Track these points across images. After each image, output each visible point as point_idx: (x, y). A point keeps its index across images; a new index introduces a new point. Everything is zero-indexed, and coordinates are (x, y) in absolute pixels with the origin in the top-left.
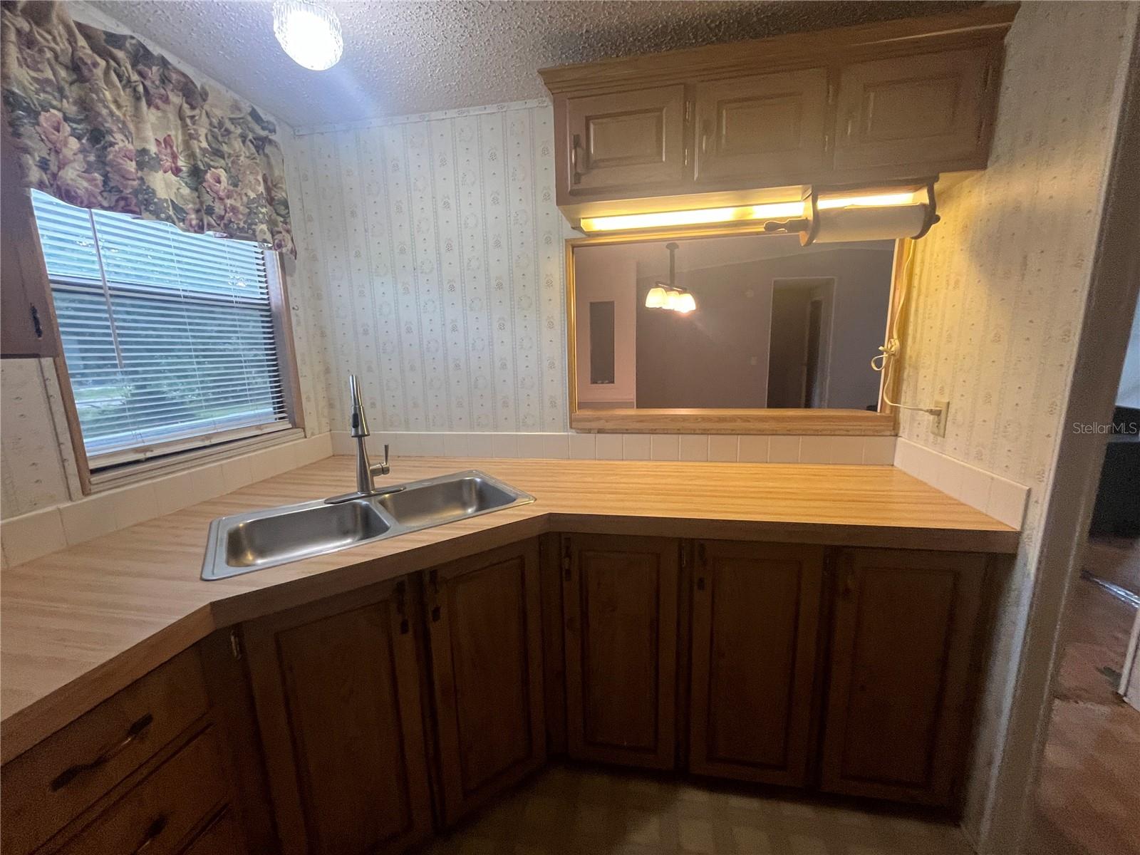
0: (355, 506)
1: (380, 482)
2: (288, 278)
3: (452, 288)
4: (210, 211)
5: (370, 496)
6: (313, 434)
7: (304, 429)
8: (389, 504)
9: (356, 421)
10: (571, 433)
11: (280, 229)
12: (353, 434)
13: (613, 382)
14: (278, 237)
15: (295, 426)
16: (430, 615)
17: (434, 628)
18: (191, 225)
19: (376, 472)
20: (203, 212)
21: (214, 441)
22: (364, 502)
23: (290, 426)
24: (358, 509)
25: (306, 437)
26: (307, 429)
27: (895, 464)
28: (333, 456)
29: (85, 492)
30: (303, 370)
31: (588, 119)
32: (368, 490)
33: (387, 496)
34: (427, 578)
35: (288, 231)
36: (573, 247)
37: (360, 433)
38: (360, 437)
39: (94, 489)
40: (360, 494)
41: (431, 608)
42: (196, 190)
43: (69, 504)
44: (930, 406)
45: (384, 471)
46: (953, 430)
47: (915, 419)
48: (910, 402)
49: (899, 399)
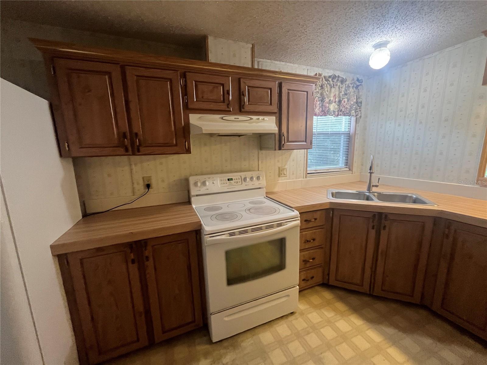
0: (365, 194)
1: (374, 189)
2: (357, 125)
4: (341, 111)
5: (370, 192)
6: (355, 173)
7: (352, 171)
8: (376, 196)
9: (371, 168)
11: (358, 111)
12: (369, 172)
14: (357, 113)
15: (350, 170)
16: (382, 228)
17: (382, 232)
18: (336, 115)
19: (373, 186)
20: (339, 111)
21: (329, 171)
22: (368, 194)
23: (348, 170)
24: (365, 196)
25: (352, 174)
26: (353, 171)
28: (360, 181)
29: (306, 178)
30: (356, 153)
32: (370, 190)
33: (376, 194)
34: (384, 216)
35: (360, 111)
37: (371, 172)
38: (371, 173)
39: (307, 177)
40: (367, 191)
41: (382, 226)
42: (339, 106)
43: (303, 179)
45: (376, 186)
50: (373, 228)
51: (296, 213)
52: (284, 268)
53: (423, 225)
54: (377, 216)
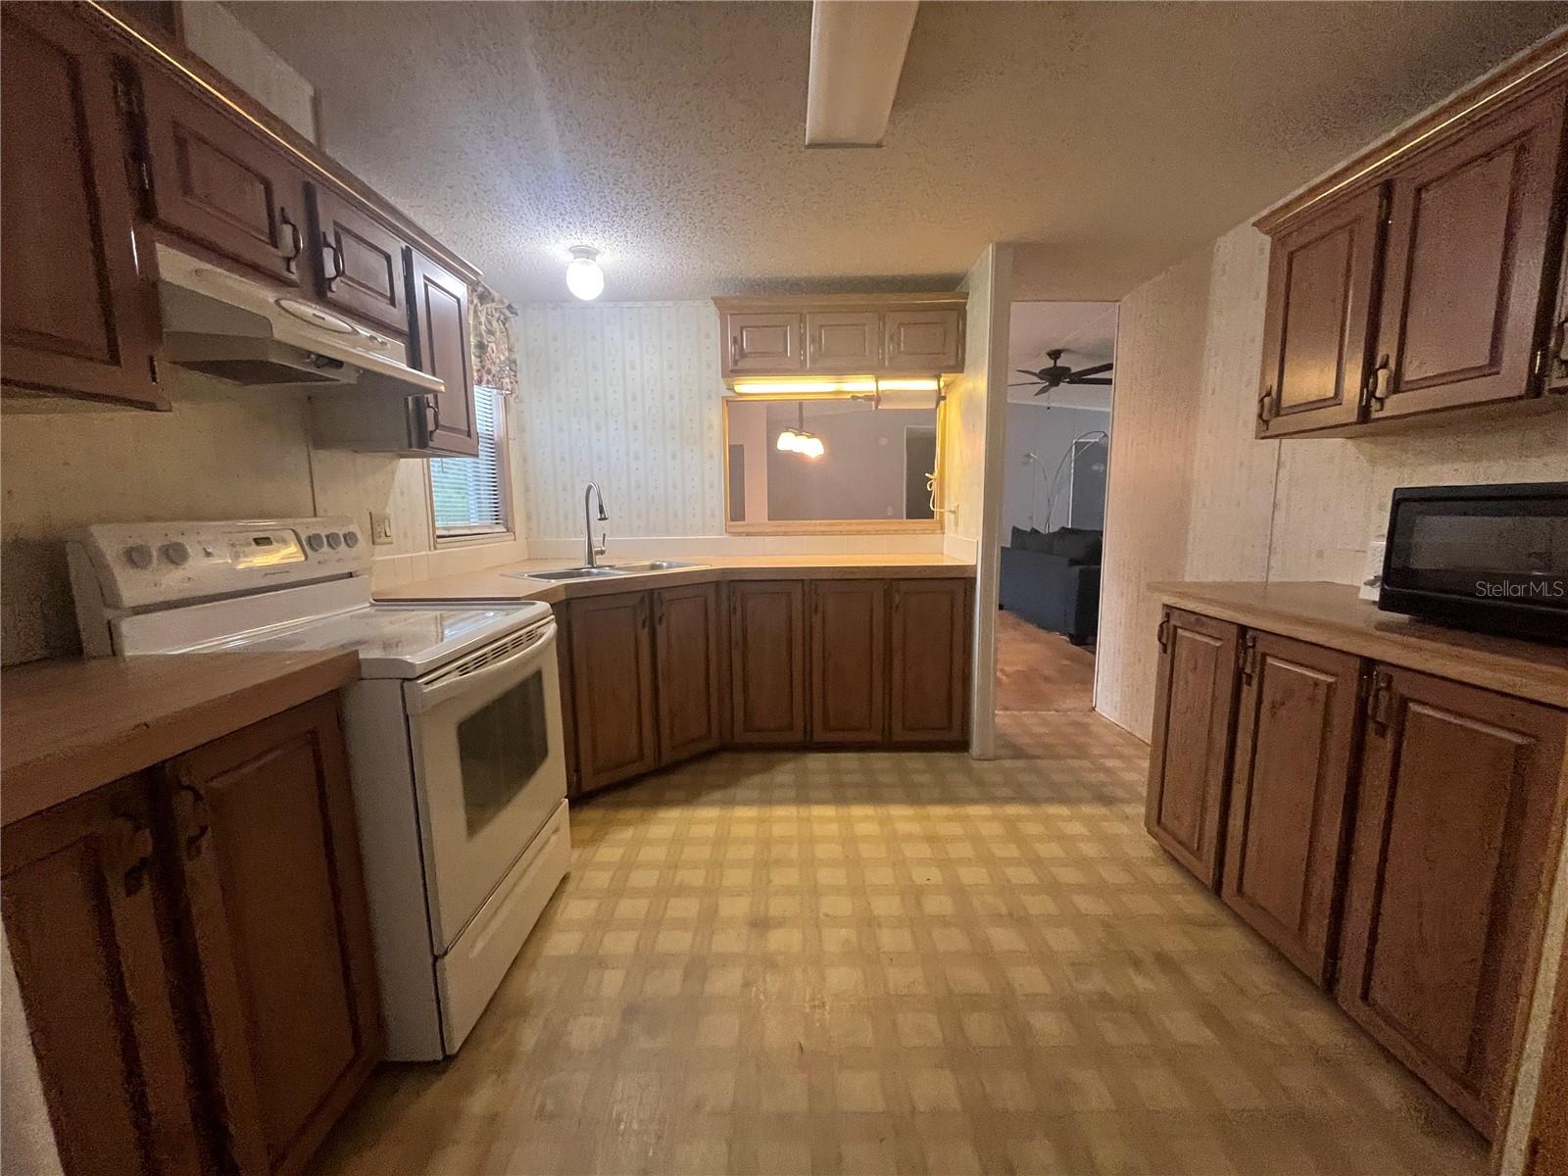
2: (508, 416)
3: (635, 428)
4: (489, 372)
5: (594, 567)
6: (518, 539)
7: (514, 533)
10: (728, 537)
11: (513, 381)
13: (744, 518)
15: (508, 530)
16: (657, 622)
17: (659, 629)
19: (597, 553)
20: (484, 371)
23: (505, 530)
25: (515, 540)
27: (945, 547)
28: (528, 560)
29: (435, 549)
31: (742, 328)
32: (593, 563)
34: (656, 596)
35: (516, 382)
36: (727, 401)
39: (438, 546)
40: (589, 566)
41: (657, 616)
44: (953, 509)
45: (602, 552)
46: (961, 521)
47: (949, 518)
48: (947, 508)
49: (942, 507)
50: (644, 626)
51: (542, 606)
52: (543, 752)
53: (706, 600)
54: (647, 600)
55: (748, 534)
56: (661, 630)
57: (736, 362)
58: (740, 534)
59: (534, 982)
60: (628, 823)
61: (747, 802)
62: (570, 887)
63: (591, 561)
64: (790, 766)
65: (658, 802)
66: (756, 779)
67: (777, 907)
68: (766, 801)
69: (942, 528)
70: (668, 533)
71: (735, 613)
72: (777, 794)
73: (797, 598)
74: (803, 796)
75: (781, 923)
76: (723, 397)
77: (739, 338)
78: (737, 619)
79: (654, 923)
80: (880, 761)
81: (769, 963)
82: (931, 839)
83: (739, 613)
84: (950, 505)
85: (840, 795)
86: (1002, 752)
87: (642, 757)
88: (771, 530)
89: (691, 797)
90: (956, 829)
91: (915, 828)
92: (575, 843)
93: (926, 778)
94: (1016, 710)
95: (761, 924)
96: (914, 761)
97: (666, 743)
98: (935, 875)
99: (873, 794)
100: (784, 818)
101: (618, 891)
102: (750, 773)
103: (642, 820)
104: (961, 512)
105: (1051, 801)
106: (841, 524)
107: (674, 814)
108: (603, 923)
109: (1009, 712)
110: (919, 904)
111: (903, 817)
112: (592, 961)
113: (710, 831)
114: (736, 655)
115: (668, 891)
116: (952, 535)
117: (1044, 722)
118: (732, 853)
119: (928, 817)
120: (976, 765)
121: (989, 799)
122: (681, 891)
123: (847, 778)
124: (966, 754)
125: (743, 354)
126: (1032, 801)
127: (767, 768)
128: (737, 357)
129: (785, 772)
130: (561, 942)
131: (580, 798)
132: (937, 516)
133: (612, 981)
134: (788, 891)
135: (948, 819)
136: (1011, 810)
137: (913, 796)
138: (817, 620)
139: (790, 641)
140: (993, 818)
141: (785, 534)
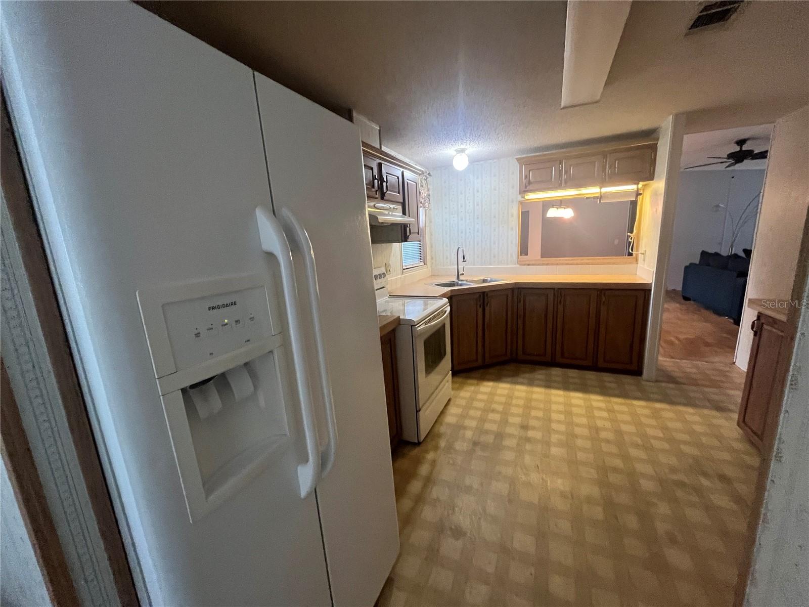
0: (457, 282)
2: (426, 217)
3: (478, 218)
10: (518, 266)
13: (527, 255)
15: (425, 264)
16: (486, 305)
24: (459, 283)
25: (427, 268)
27: (638, 273)
28: (432, 276)
31: (530, 171)
34: (486, 294)
36: (521, 203)
39: (403, 273)
41: (486, 303)
44: (643, 252)
45: (463, 274)
46: (646, 258)
47: (641, 257)
48: (640, 252)
49: (637, 250)
50: (480, 307)
51: (445, 300)
52: (445, 354)
53: (508, 296)
54: (482, 296)
55: (529, 265)
56: (487, 309)
57: (526, 187)
58: (524, 265)
59: (442, 429)
60: (472, 385)
61: (522, 384)
62: (452, 403)
63: (458, 278)
64: (544, 372)
65: (483, 378)
66: (527, 375)
67: (533, 423)
68: (531, 383)
69: (637, 260)
70: (490, 264)
71: (520, 302)
72: (537, 382)
73: (551, 297)
74: (548, 385)
75: (534, 428)
76: (519, 202)
77: (528, 176)
78: (521, 305)
79: (482, 420)
80: (590, 376)
81: (528, 440)
82: (609, 411)
83: (522, 302)
84: (641, 250)
85: (566, 386)
86: (661, 379)
87: (477, 360)
88: (542, 262)
89: (498, 378)
90: (625, 409)
91: (603, 405)
92: (453, 389)
93: (613, 385)
94: (678, 359)
95: (525, 427)
96: (607, 377)
97: (487, 355)
98: (608, 425)
99: (584, 388)
100: (538, 393)
101: (468, 407)
102: (524, 372)
103: (478, 384)
104: (647, 253)
105: (685, 405)
106: (577, 260)
107: (491, 384)
108: (463, 416)
109: (673, 360)
110: (597, 433)
111: (597, 400)
112: (460, 427)
113: (506, 392)
114: (520, 322)
115: (487, 410)
116: (641, 266)
117: (697, 367)
118: (514, 402)
119: (610, 402)
120: (644, 383)
121: (648, 399)
122: (493, 411)
123: (571, 380)
124: (639, 377)
125: (530, 183)
126: (671, 403)
127: (532, 371)
128: (527, 185)
129: (540, 374)
130: (450, 419)
131: (455, 373)
132: (634, 255)
133: (469, 434)
134: (538, 418)
135: (621, 404)
136: (658, 405)
137: (604, 391)
138: (561, 308)
139: (546, 316)
140: (646, 407)
141: (547, 264)
